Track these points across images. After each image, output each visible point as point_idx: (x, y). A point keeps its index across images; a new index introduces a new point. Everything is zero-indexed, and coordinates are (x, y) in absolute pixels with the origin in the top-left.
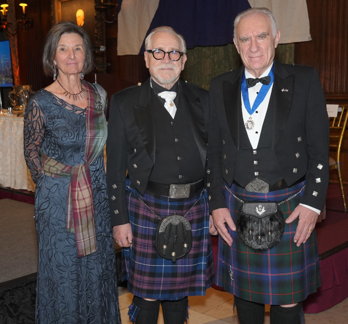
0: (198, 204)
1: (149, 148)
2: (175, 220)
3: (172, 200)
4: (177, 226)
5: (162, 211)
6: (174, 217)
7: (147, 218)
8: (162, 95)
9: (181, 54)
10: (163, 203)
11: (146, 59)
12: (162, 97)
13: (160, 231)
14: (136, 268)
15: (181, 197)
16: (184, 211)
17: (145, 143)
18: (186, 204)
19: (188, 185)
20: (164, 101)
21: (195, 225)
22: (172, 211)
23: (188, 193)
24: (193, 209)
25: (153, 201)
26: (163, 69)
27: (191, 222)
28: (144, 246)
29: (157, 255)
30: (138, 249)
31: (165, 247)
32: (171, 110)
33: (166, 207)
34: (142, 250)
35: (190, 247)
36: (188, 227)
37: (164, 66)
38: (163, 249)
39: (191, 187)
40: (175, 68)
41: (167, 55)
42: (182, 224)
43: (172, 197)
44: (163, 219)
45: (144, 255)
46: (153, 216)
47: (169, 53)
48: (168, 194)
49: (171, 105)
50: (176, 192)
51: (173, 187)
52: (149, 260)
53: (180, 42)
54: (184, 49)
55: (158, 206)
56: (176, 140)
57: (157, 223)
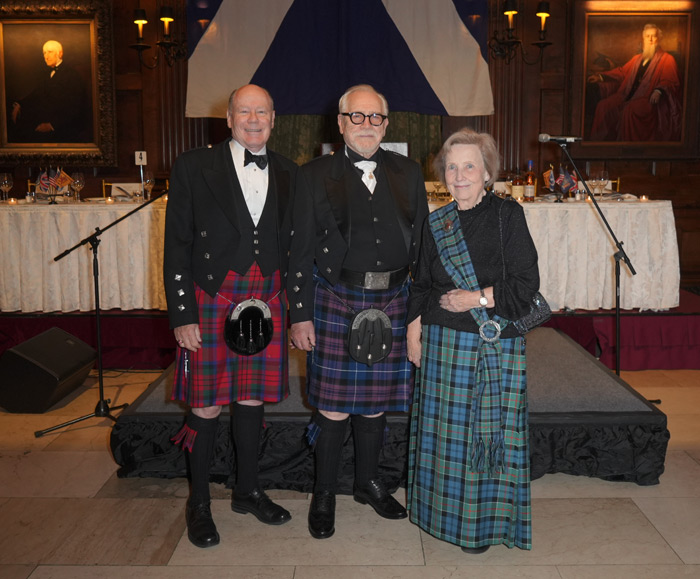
0: (400, 296)
1: (343, 228)
2: (372, 315)
3: (367, 291)
4: (373, 322)
5: (356, 303)
6: (370, 311)
7: (337, 313)
8: (359, 165)
9: (384, 117)
10: (356, 293)
11: (340, 123)
12: (360, 167)
13: (353, 328)
14: (324, 374)
15: (379, 288)
16: (383, 304)
17: (339, 222)
18: (384, 295)
19: (388, 274)
20: (362, 172)
21: (396, 322)
22: (368, 304)
23: (388, 283)
24: (394, 302)
25: (344, 292)
26: (362, 136)
27: (391, 318)
28: (334, 346)
29: (349, 358)
30: (326, 351)
31: (359, 347)
32: (370, 183)
33: (361, 299)
34: (332, 352)
35: (389, 349)
36: (387, 323)
37: (363, 133)
38: (356, 349)
39: (391, 276)
40: (375, 134)
41: (367, 119)
42: (380, 320)
43: (368, 288)
44: (357, 313)
45: (334, 358)
46: (344, 310)
47: (369, 117)
48: (363, 284)
49: (371, 177)
50: (373, 281)
51: (369, 275)
52: (340, 363)
53: (381, 103)
54: (385, 112)
55: (350, 297)
56: (375, 220)
57: (350, 318)
